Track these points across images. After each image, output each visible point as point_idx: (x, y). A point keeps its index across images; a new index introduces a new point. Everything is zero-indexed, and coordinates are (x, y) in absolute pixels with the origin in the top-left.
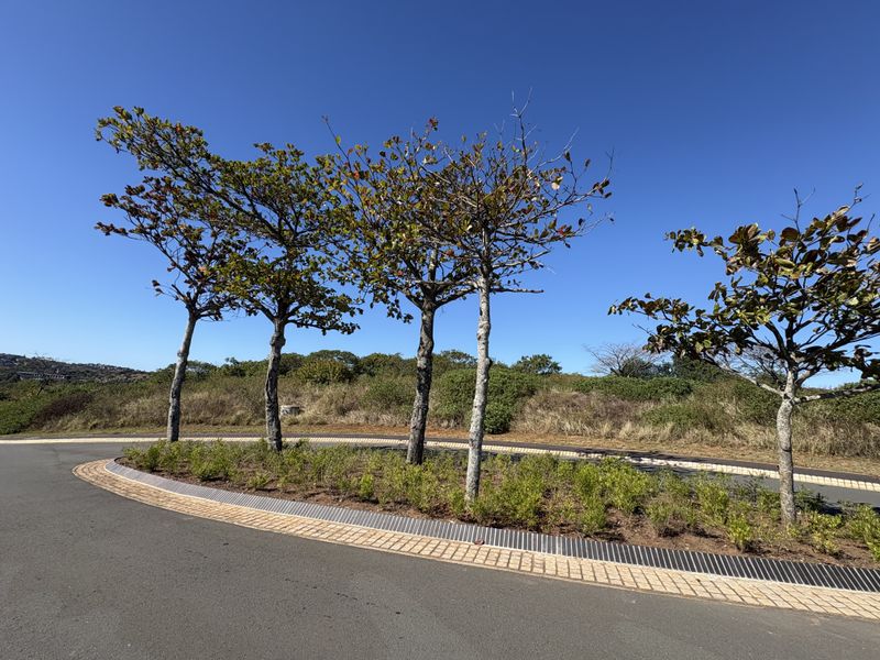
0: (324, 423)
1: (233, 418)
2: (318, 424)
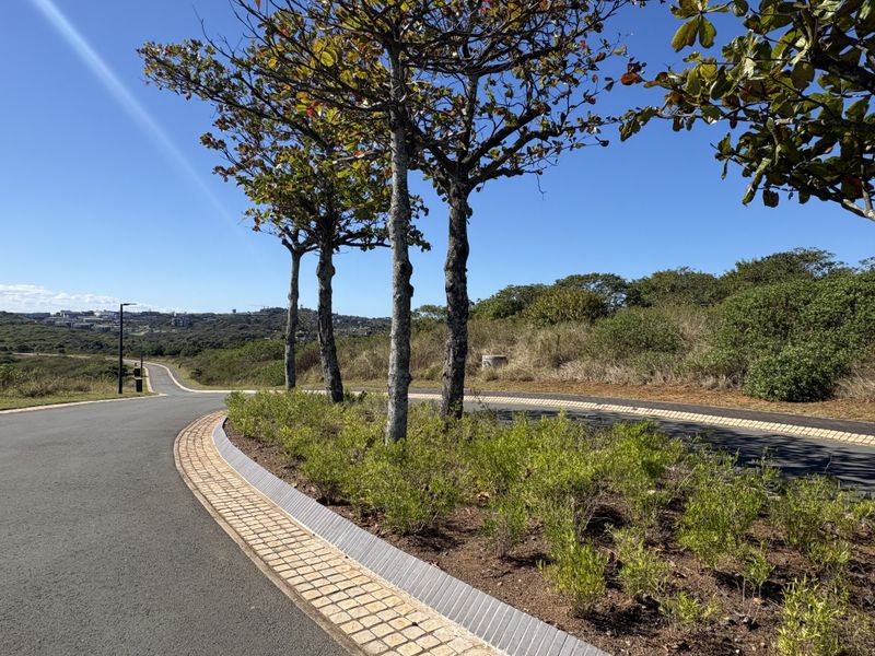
0: (528, 379)
1: (427, 372)
2: (521, 379)
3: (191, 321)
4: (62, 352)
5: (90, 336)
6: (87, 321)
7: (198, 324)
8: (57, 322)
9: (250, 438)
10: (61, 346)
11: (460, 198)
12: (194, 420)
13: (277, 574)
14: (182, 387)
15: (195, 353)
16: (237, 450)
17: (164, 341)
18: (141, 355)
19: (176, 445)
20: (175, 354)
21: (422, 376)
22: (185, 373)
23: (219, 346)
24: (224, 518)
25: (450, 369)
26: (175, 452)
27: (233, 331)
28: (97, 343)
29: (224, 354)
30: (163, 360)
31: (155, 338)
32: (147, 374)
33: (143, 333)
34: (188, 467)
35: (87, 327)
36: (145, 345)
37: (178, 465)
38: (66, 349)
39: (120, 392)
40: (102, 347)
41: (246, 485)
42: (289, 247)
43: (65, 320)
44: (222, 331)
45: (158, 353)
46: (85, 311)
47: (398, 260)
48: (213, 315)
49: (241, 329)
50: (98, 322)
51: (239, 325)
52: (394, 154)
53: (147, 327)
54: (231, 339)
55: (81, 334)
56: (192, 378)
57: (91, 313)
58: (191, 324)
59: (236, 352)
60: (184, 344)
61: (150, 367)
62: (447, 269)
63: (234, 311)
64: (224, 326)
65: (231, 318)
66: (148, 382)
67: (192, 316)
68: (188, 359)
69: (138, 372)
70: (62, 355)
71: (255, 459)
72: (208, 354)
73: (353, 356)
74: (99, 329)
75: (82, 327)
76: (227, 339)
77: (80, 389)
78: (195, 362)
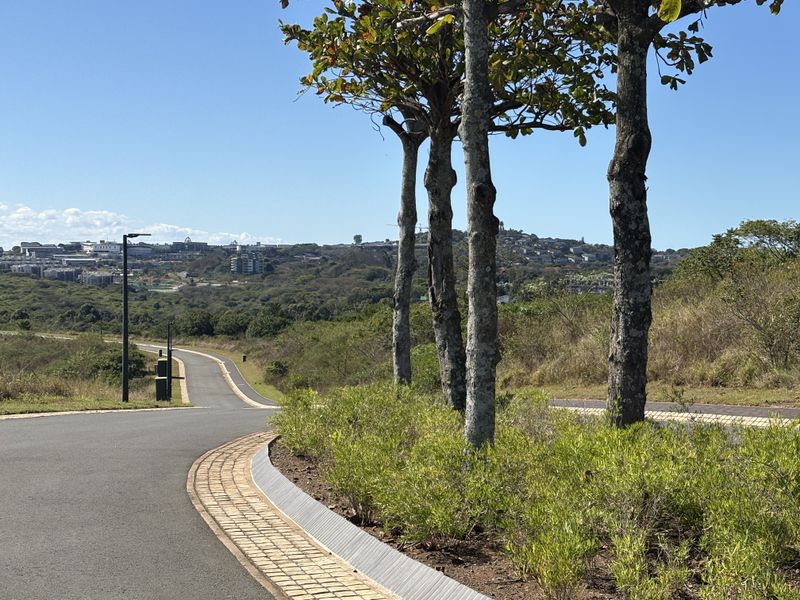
3: (269, 261)
4: (25, 326)
5: (75, 294)
6: (70, 264)
7: (285, 269)
8: (15, 267)
9: (301, 456)
10: (22, 315)
11: (632, 52)
12: (234, 438)
13: (268, 579)
14: (248, 400)
15: (274, 330)
16: (276, 472)
17: (218, 305)
18: (169, 332)
19: (194, 466)
20: (236, 331)
21: (703, 378)
22: (255, 371)
23: (324, 315)
24: (229, 537)
25: (619, 349)
26: (191, 474)
27: (354, 282)
28: (88, 309)
29: (330, 332)
30: (212, 343)
31: (198, 300)
32: (182, 373)
33: (175, 288)
34: (202, 489)
35: (69, 277)
36: (181, 313)
37: (189, 487)
38: (32, 322)
39: (126, 398)
40: (98, 317)
41: (273, 509)
42: (397, 128)
43: (30, 261)
44: (332, 284)
45: (204, 329)
46: (66, 242)
47: (472, 181)
48: (312, 249)
49: (371, 278)
50: (92, 266)
51: (368, 269)
52: (466, 21)
53: (184, 274)
54: (351, 301)
55: (59, 291)
56: (268, 381)
57: (77, 247)
58: (270, 269)
59: (353, 328)
60: (256, 312)
61: (187, 357)
62: (611, 177)
63: (358, 238)
64: (338, 272)
65: (353, 255)
66: (182, 390)
67: (272, 251)
68: (261, 342)
69: (166, 368)
70: (25, 332)
71: (296, 480)
72: (300, 332)
73: (574, 337)
74: (94, 280)
75: (61, 276)
76: (342, 300)
77: (58, 391)
78: (275, 347)
